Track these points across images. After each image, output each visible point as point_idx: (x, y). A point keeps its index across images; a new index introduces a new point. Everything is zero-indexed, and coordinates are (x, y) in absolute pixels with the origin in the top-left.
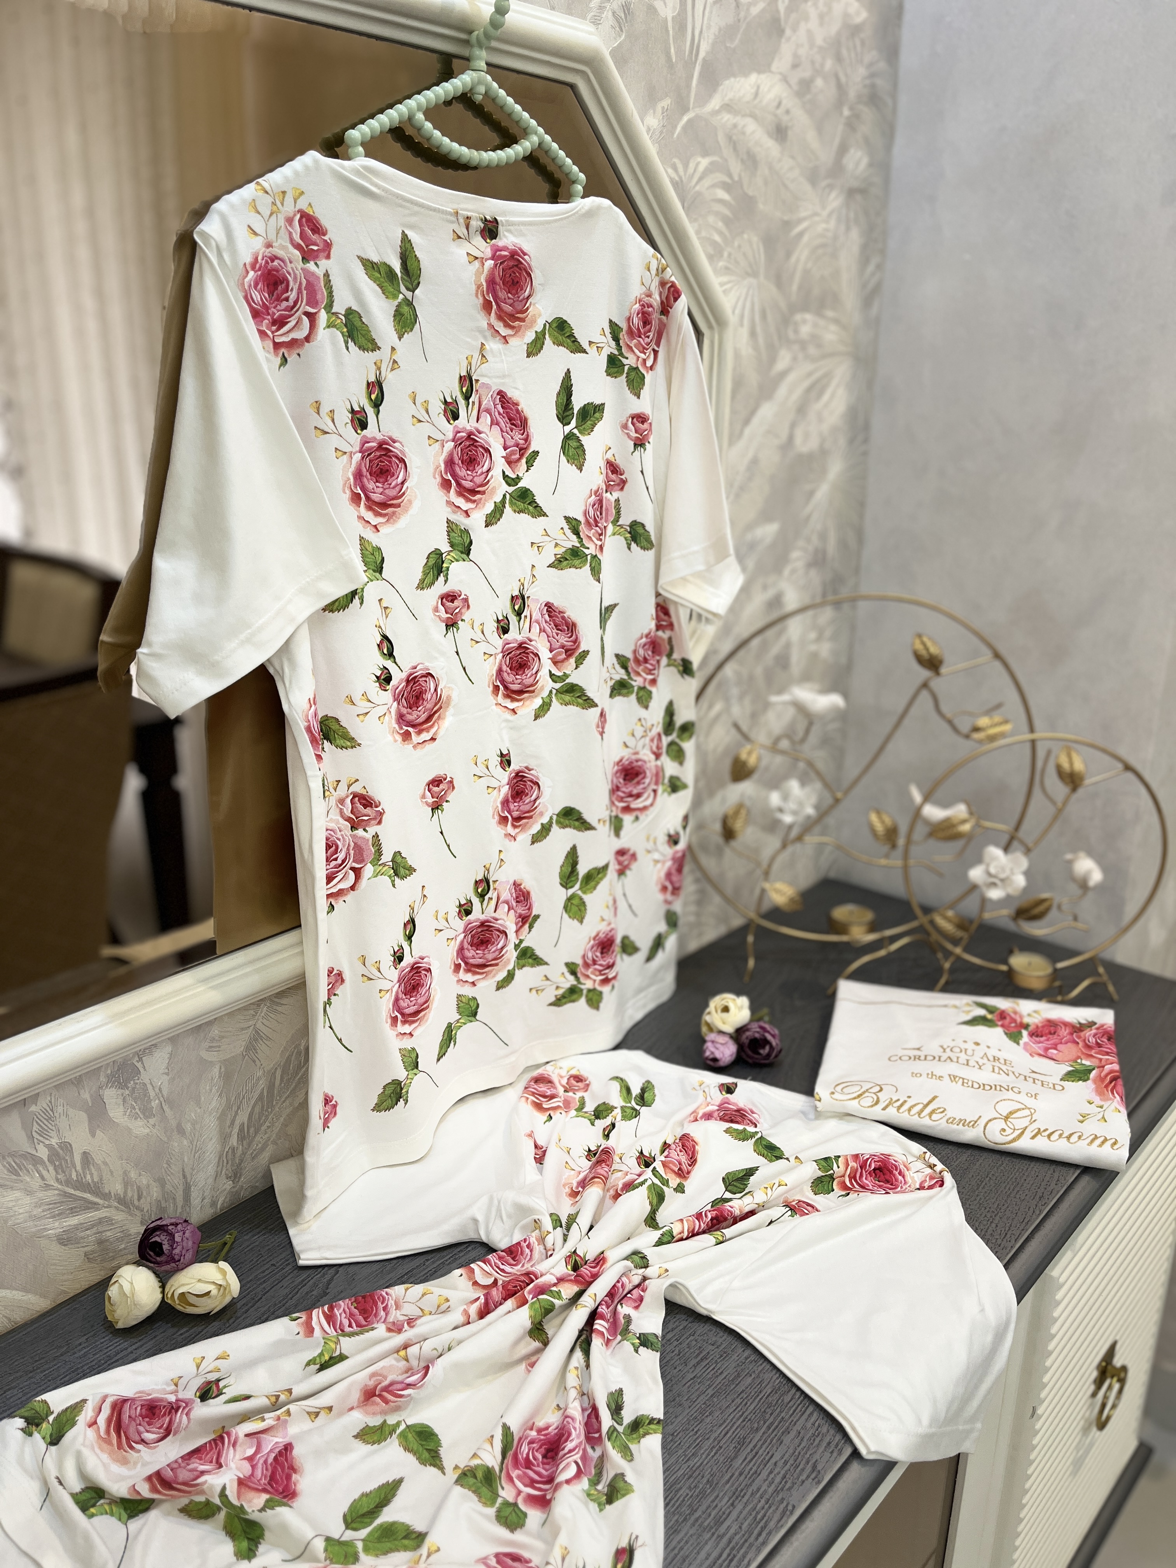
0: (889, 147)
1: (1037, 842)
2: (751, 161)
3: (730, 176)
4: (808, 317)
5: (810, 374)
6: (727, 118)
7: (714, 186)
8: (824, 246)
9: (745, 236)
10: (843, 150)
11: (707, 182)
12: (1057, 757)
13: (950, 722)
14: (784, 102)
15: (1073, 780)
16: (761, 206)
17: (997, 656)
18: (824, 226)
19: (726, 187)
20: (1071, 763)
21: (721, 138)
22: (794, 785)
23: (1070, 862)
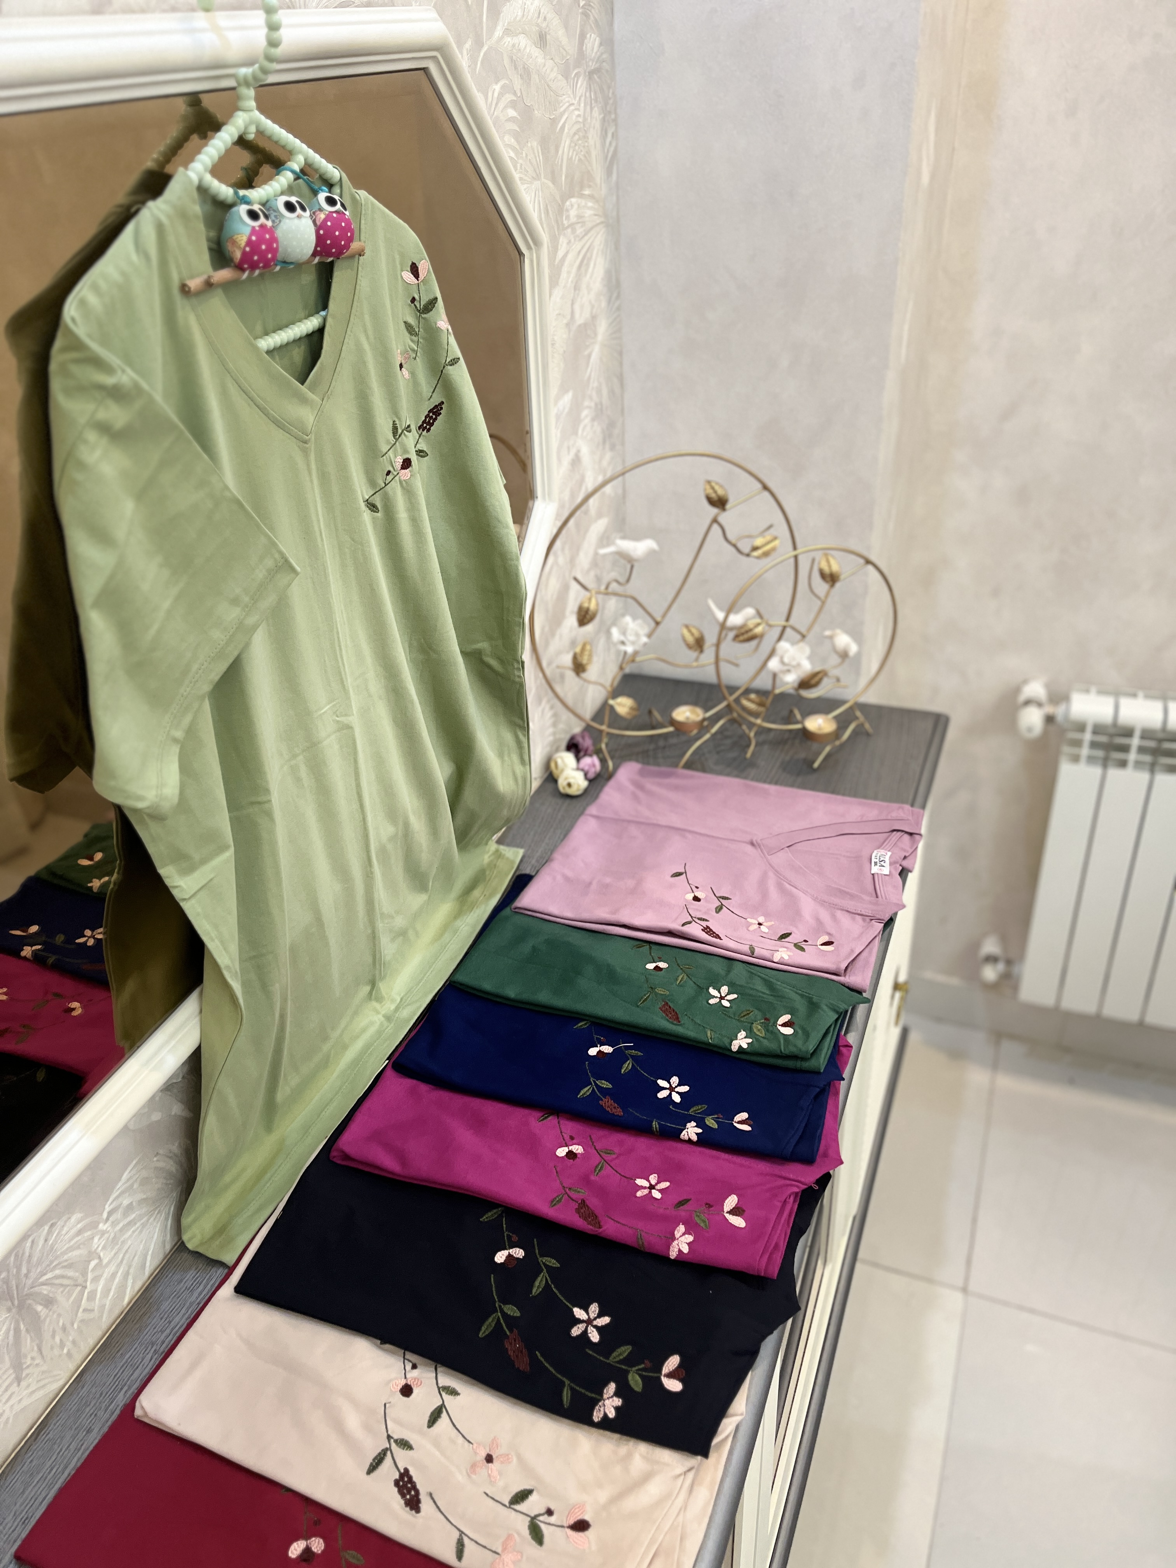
0: (611, 24)
1: (810, 628)
2: (526, 74)
3: (515, 93)
4: (573, 200)
5: (579, 252)
6: (508, 40)
7: (505, 107)
8: (579, 130)
9: (529, 145)
10: (582, 37)
11: (501, 105)
12: (819, 563)
13: (735, 546)
14: (542, 11)
15: (831, 578)
16: (536, 112)
17: (765, 488)
18: (577, 113)
19: (513, 104)
20: (830, 566)
21: (506, 61)
22: (628, 619)
23: (831, 638)
